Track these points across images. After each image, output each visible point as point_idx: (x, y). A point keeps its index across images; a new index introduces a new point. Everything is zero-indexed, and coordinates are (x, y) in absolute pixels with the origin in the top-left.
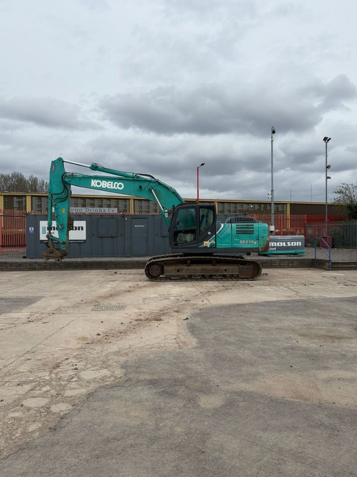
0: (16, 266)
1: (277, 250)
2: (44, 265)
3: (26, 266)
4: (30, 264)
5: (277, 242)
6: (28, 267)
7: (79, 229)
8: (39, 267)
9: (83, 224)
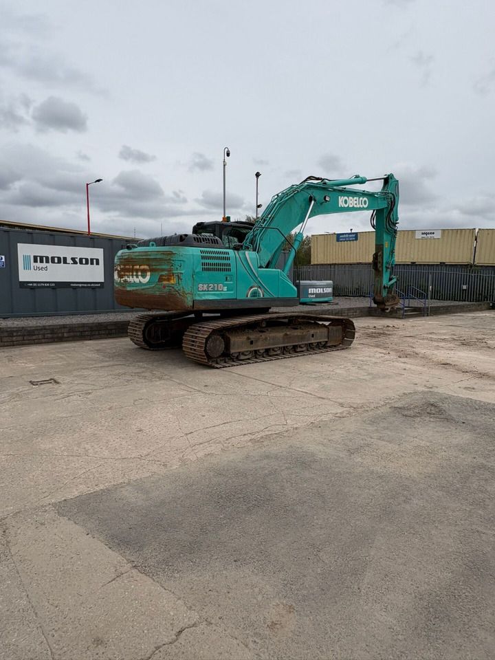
0: (24, 336)
1: (316, 297)
2: (81, 329)
3: (44, 335)
4: (53, 329)
5: (316, 288)
6: (49, 335)
7: (92, 264)
8: (72, 334)
9: (98, 253)
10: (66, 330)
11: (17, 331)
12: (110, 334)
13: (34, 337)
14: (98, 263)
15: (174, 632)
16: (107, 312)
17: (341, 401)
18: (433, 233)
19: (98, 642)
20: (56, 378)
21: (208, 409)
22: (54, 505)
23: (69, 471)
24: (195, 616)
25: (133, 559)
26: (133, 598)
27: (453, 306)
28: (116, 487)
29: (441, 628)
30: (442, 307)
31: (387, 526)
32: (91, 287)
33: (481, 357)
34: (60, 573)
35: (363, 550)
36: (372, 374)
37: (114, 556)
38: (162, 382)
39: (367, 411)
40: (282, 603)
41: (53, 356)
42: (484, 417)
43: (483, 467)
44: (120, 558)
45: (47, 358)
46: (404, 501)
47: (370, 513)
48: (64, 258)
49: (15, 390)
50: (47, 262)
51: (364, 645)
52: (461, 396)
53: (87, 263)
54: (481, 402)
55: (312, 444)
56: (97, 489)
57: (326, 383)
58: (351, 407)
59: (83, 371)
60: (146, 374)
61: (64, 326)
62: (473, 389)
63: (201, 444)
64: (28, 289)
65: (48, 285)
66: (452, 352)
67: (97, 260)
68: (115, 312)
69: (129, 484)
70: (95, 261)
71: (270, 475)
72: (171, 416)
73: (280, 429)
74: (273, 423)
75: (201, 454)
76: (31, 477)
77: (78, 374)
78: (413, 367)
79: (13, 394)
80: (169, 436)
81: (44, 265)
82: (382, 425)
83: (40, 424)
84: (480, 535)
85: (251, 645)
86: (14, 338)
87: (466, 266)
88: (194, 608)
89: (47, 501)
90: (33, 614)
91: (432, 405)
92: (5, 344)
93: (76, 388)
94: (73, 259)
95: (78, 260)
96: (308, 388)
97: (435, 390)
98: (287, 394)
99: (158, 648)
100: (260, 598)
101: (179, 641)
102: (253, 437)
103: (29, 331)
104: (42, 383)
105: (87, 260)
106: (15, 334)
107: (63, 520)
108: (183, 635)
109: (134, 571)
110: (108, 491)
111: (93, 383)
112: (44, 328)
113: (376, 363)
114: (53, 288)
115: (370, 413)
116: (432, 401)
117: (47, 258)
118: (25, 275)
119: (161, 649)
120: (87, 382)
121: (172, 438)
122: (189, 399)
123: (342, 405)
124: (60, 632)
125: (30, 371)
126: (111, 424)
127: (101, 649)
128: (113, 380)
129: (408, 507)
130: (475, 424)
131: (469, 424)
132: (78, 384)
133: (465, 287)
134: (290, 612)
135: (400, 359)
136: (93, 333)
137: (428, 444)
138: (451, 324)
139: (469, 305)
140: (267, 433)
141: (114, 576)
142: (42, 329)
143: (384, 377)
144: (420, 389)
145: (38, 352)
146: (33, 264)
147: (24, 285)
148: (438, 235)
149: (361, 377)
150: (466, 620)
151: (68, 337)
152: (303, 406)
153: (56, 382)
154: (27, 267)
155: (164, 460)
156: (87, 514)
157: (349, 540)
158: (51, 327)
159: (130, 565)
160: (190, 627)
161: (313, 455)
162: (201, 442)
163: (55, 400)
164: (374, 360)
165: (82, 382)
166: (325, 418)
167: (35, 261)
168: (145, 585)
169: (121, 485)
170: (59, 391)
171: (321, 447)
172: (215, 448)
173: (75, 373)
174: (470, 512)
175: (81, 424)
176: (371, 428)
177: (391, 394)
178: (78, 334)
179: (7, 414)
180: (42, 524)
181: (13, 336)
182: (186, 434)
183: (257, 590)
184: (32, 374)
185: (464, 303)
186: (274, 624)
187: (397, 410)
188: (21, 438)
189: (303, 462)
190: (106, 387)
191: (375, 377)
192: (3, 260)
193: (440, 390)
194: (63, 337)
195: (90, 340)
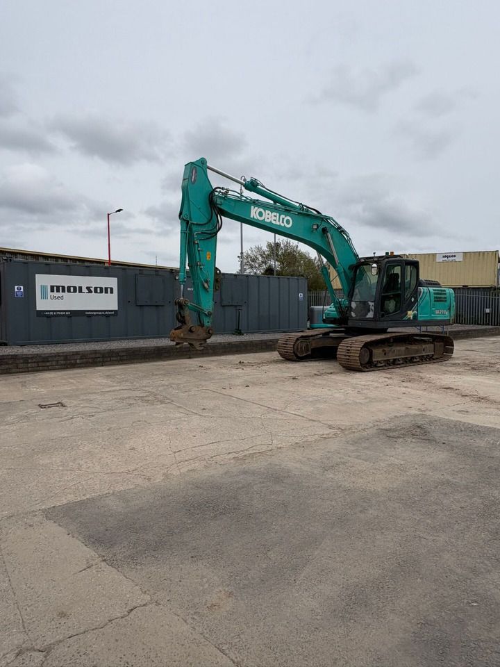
2: (93, 356)
3: (57, 361)
4: (66, 356)
6: (62, 362)
7: (106, 292)
8: (84, 360)
9: (112, 282)
10: (79, 357)
11: (32, 358)
12: (122, 360)
13: (48, 364)
14: (112, 292)
15: (127, 609)
16: (120, 339)
17: (330, 423)
18: (455, 256)
19: (63, 615)
20: (63, 402)
21: (200, 430)
22: (44, 511)
23: (61, 483)
24: (147, 598)
25: (104, 554)
26: (98, 583)
27: (475, 330)
28: (101, 497)
29: (357, 611)
30: (462, 331)
31: (337, 531)
32: (106, 315)
33: (487, 381)
34: (39, 564)
35: (309, 551)
36: (369, 398)
37: (89, 552)
38: (163, 405)
39: (354, 432)
40: (225, 590)
41: (64, 381)
42: (466, 437)
43: (448, 482)
44: (93, 553)
45: (58, 384)
46: (361, 512)
47: (324, 521)
48: (79, 287)
49: (24, 413)
50: (63, 291)
51: (285, 622)
52: (452, 418)
53: (101, 292)
54: (469, 424)
55: (290, 462)
56: (84, 498)
57: (321, 406)
58: (339, 428)
59: (90, 395)
60: (150, 398)
61: (77, 353)
62: (467, 412)
63: (186, 461)
64: (45, 318)
65: (64, 313)
66: (459, 376)
67: (112, 289)
68: (128, 339)
69: (113, 494)
70: (109, 290)
71: (243, 487)
72: (164, 436)
73: (265, 448)
74: (258, 443)
75: (184, 470)
76: (27, 487)
77: (85, 398)
78: (413, 392)
79: (21, 416)
80: (159, 454)
81: (61, 294)
82: (364, 445)
83: (43, 443)
84: (420, 541)
85: (190, 621)
86: (29, 365)
87: (490, 289)
88: (147, 592)
89: (38, 507)
90: (12, 593)
91: (419, 427)
92: (21, 370)
93: (81, 411)
94: (88, 288)
95: (92, 289)
96: (302, 411)
97: (428, 413)
98: (280, 417)
99: (110, 621)
100: (207, 585)
101: (130, 616)
102: (236, 455)
103: (44, 358)
104: (50, 406)
105: (101, 288)
106: (30, 361)
107: (50, 523)
108: (134, 612)
109: (103, 564)
110: (93, 500)
111: (98, 406)
112: (58, 355)
113: (377, 387)
114: (69, 317)
115: (356, 435)
116: (420, 423)
117: (63, 287)
118: (42, 304)
119: (113, 622)
120: (91, 405)
121: (160, 456)
122: (185, 421)
123: (330, 427)
124: (32, 608)
125: (41, 395)
126: (107, 443)
127: (63, 620)
128: (117, 404)
129: (362, 516)
130: (455, 444)
131: (448, 445)
132: (83, 407)
133: (488, 311)
134: (229, 597)
135: (404, 384)
136: (105, 359)
137: (402, 463)
138: (469, 349)
139: (491, 329)
140: (251, 452)
141: (85, 567)
142: (55, 356)
143: (381, 401)
144: (413, 412)
145: (50, 378)
146: (50, 294)
147: (41, 313)
148: (459, 258)
149: (358, 401)
150: (381, 606)
151: (80, 364)
152: (293, 427)
153: (63, 406)
154: (44, 296)
155: (149, 475)
156: (71, 518)
157: (298, 542)
158: (65, 354)
159: (100, 559)
160: (141, 606)
161: (289, 471)
162: (187, 459)
163: (60, 421)
164: (376, 384)
165: (88, 405)
166: (310, 439)
167: (52, 290)
168: (110, 574)
169: (106, 496)
170: (65, 414)
171: (298, 465)
172: (197, 465)
173: (82, 397)
174: (419, 521)
175: (79, 443)
176: (352, 448)
177: (382, 416)
178: (90, 360)
179: (14, 434)
180: (30, 526)
181: (28, 363)
182: (175, 452)
183: (205, 580)
184: (43, 398)
185: (487, 327)
186: (213, 605)
187: (384, 432)
188: (23, 455)
189: (277, 477)
190: (109, 410)
191: (372, 400)
192: (22, 290)
193: (432, 414)
194: (76, 363)
195: (102, 366)
